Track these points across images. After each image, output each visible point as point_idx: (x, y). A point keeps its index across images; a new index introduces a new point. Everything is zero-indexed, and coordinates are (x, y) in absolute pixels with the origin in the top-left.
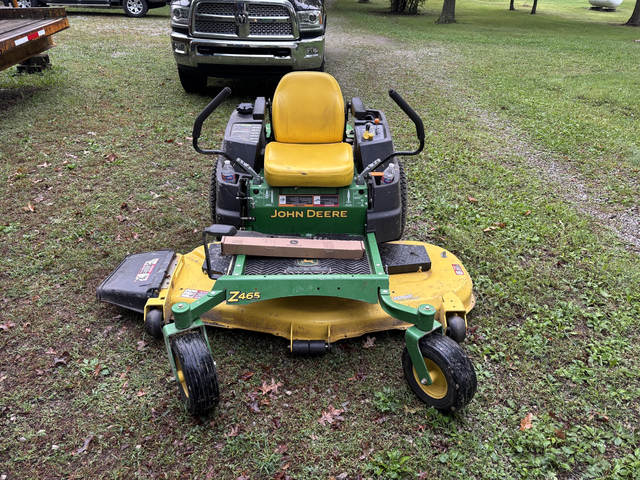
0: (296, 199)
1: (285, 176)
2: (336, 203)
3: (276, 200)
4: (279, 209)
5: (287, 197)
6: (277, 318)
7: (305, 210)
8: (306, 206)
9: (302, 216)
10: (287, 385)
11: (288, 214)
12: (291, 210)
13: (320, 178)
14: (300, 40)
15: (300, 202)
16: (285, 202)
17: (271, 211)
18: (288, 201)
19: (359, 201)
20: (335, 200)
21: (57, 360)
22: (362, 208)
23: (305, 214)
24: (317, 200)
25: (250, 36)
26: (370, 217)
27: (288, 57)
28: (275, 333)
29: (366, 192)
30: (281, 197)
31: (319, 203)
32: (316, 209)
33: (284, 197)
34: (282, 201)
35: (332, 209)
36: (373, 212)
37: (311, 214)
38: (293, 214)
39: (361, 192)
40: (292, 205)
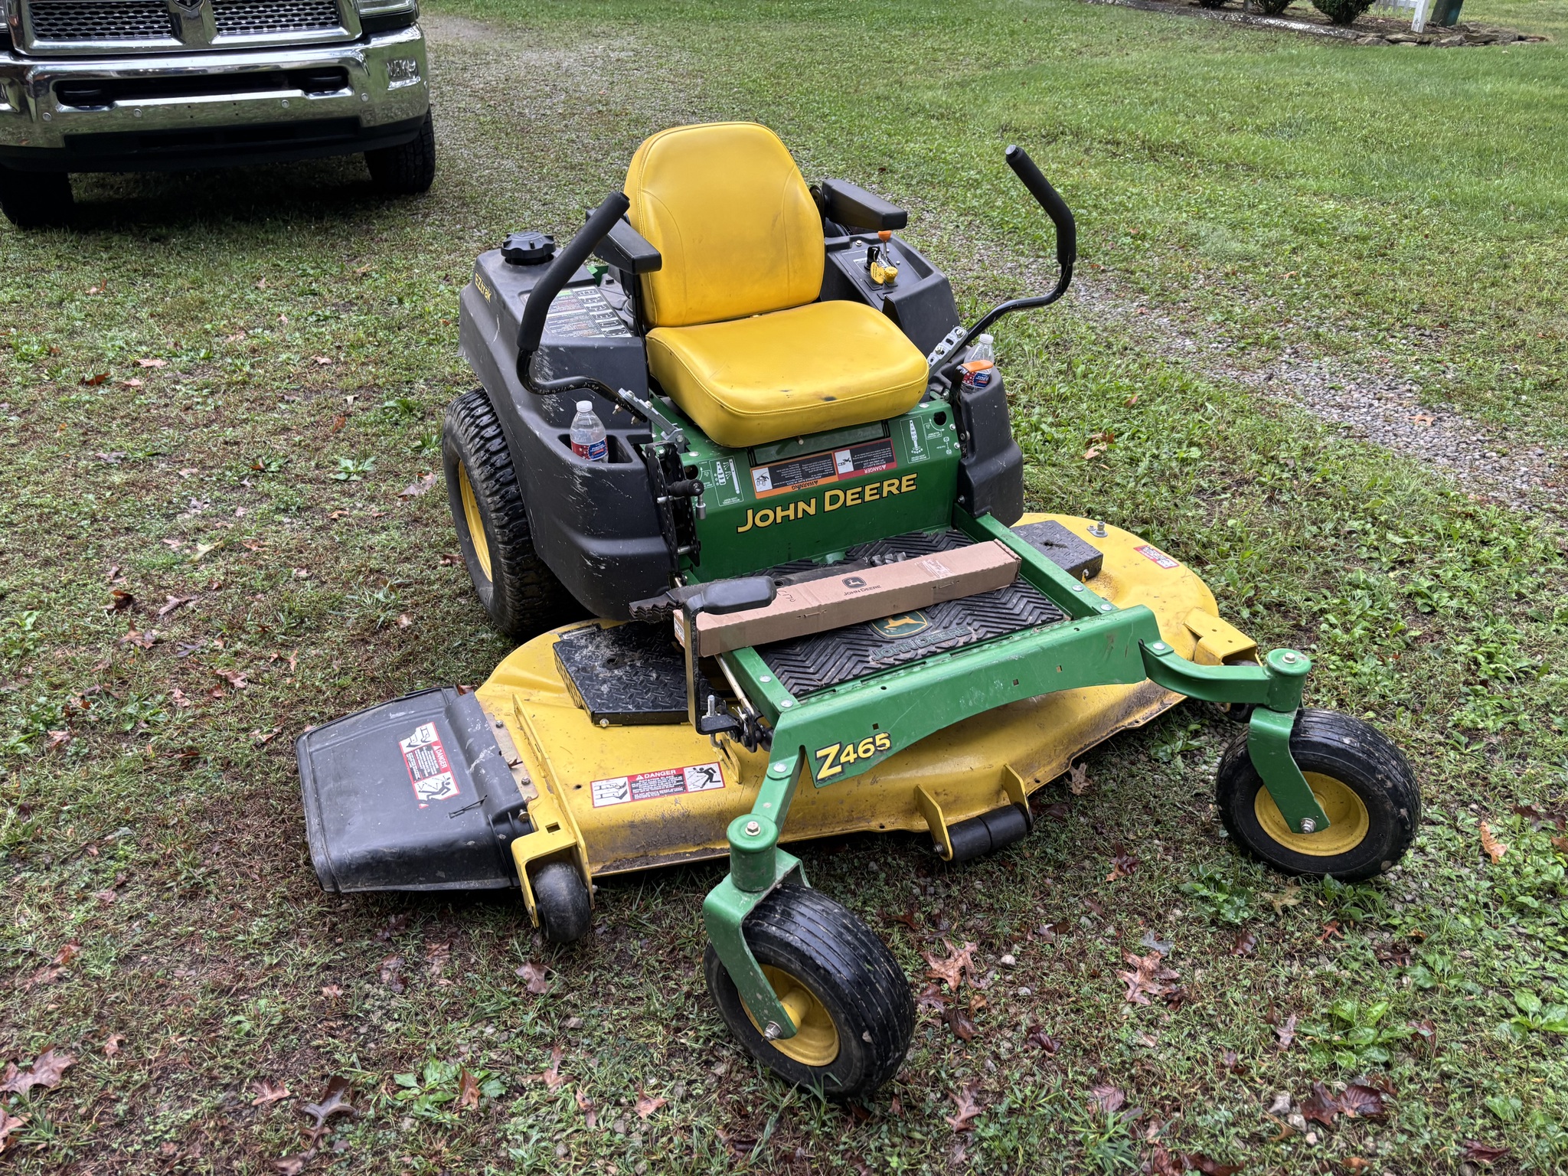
0: (794, 470)
1: (786, 415)
2: (889, 460)
3: (747, 483)
4: (757, 507)
5: (772, 471)
6: (877, 786)
7: (819, 494)
8: (823, 482)
9: (812, 511)
10: (988, 944)
11: (780, 513)
12: (784, 502)
13: (869, 400)
14: (365, 39)
15: (806, 475)
16: (768, 485)
17: (738, 514)
18: (777, 480)
19: (939, 441)
20: (886, 452)
21: (322, 1111)
22: (950, 459)
23: (820, 505)
24: (844, 461)
25: (218, 40)
26: (975, 476)
27: (346, 92)
28: (874, 825)
29: (950, 416)
30: (757, 473)
31: (849, 467)
32: (845, 485)
33: (764, 471)
34: (762, 483)
35: (881, 478)
36: (977, 463)
37: (834, 499)
38: (791, 513)
39: (940, 418)
40: (788, 489)
